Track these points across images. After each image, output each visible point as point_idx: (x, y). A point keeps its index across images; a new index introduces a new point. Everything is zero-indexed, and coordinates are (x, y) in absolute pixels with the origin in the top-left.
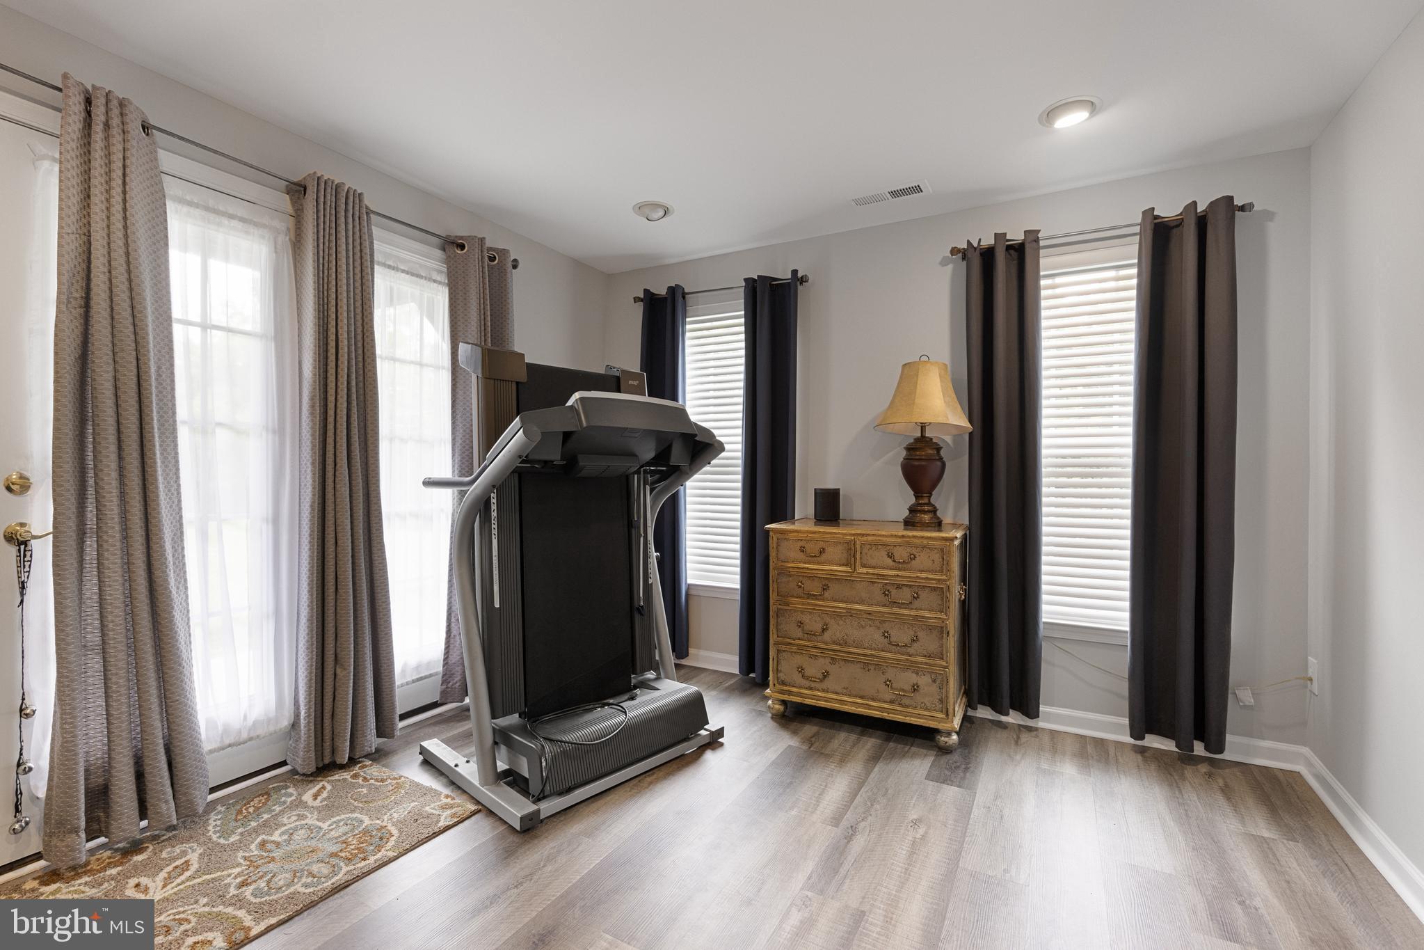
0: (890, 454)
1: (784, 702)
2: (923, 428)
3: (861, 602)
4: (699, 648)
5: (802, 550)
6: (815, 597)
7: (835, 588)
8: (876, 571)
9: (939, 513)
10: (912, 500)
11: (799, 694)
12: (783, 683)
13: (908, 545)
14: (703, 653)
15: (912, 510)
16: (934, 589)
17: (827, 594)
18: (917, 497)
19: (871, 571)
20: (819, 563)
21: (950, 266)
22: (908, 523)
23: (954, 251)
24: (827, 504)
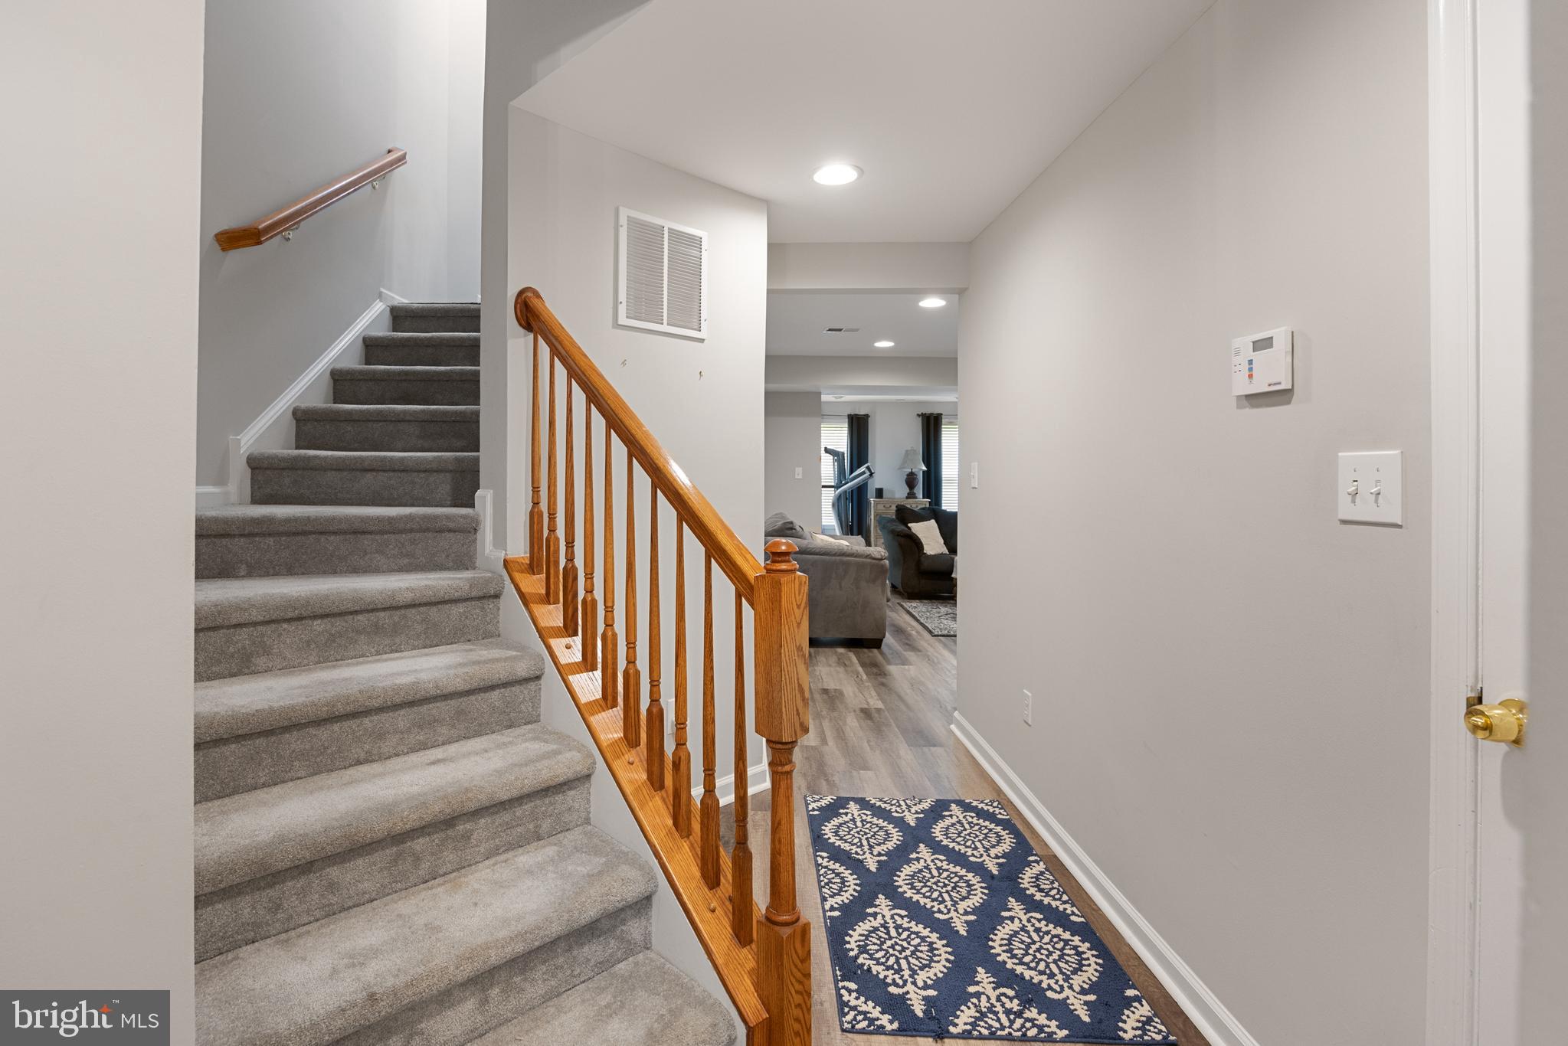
0: (897, 476)
2: (912, 469)
3: (893, 510)
5: (884, 506)
9: (916, 495)
10: (908, 491)
13: (918, 500)
15: (908, 494)
18: (910, 491)
21: (916, 417)
22: (907, 498)
23: (919, 413)
24: (880, 493)
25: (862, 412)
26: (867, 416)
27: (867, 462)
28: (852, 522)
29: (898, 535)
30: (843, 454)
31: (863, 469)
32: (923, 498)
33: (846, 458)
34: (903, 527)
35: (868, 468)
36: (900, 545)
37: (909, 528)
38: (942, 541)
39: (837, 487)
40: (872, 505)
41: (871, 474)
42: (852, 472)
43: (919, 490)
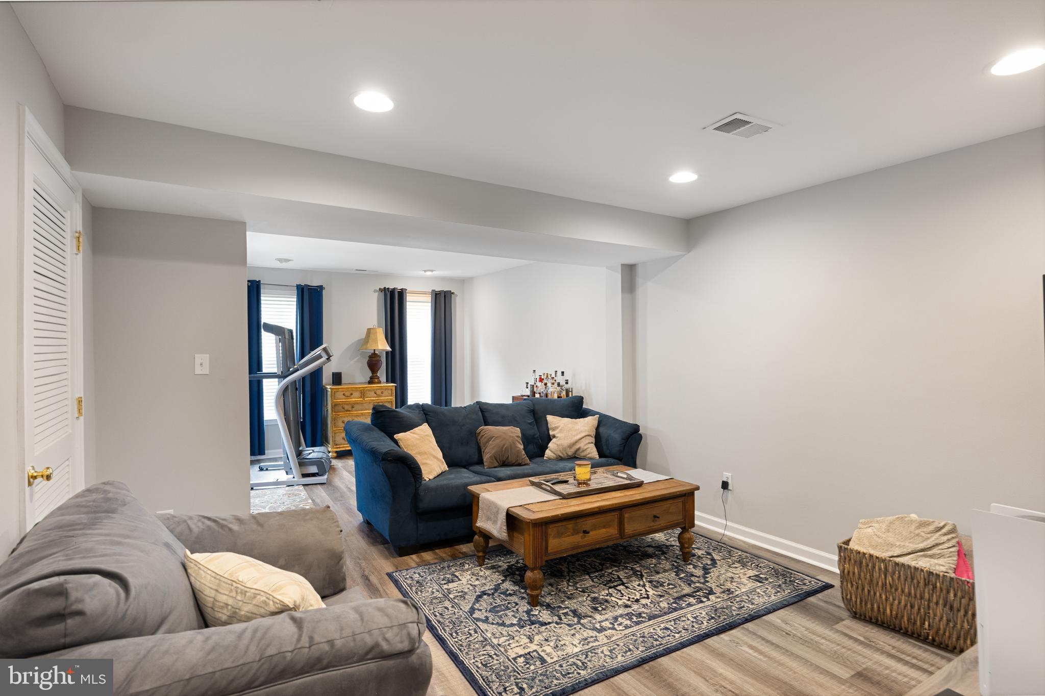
0: (357, 358)
1: (336, 452)
2: (374, 350)
3: (366, 410)
4: (268, 450)
5: (344, 395)
6: (349, 411)
7: (356, 407)
8: (371, 399)
9: (380, 379)
10: (370, 374)
11: (344, 447)
12: (337, 445)
13: (382, 389)
14: (270, 451)
15: (371, 378)
16: (389, 402)
17: (354, 409)
18: (373, 374)
19: (369, 399)
20: (351, 399)
21: (377, 293)
22: (370, 383)
23: (380, 289)
24: (337, 378)
25: (315, 283)
26: (321, 287)
27: (322, 344)
28: (304, 418)
29: (383, 460)
30: (291, 332)
31: (318, 351)
32: (387, 381)
33: (295, 337)
34: (389, 441)
35: (325, 350)
36: (387, 474)
37: (396, 442)
38: (440, 454)
39: (282, 376)
40: (329, 393)
41: (328, 359)
42: (303, 355)
43: (382, 374)
